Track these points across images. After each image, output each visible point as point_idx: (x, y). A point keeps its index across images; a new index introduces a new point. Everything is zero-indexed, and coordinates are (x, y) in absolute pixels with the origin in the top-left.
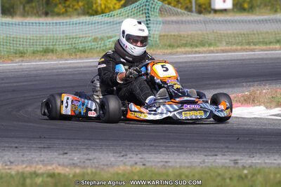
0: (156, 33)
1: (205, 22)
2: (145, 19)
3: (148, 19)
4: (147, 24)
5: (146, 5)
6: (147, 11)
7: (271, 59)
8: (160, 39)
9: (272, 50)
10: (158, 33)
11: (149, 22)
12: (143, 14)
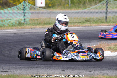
0: (28, 18)
1: (50, 13)
2: (23, 12)
3: (24, 12)
4: (24, 14)
5: (24, 6)
6: (24, 8)
7: (89, 30)
8: (30, 21)
9: (87, 26)
10: (29, 18)
11: (25, 13)
12: (22, 9)
